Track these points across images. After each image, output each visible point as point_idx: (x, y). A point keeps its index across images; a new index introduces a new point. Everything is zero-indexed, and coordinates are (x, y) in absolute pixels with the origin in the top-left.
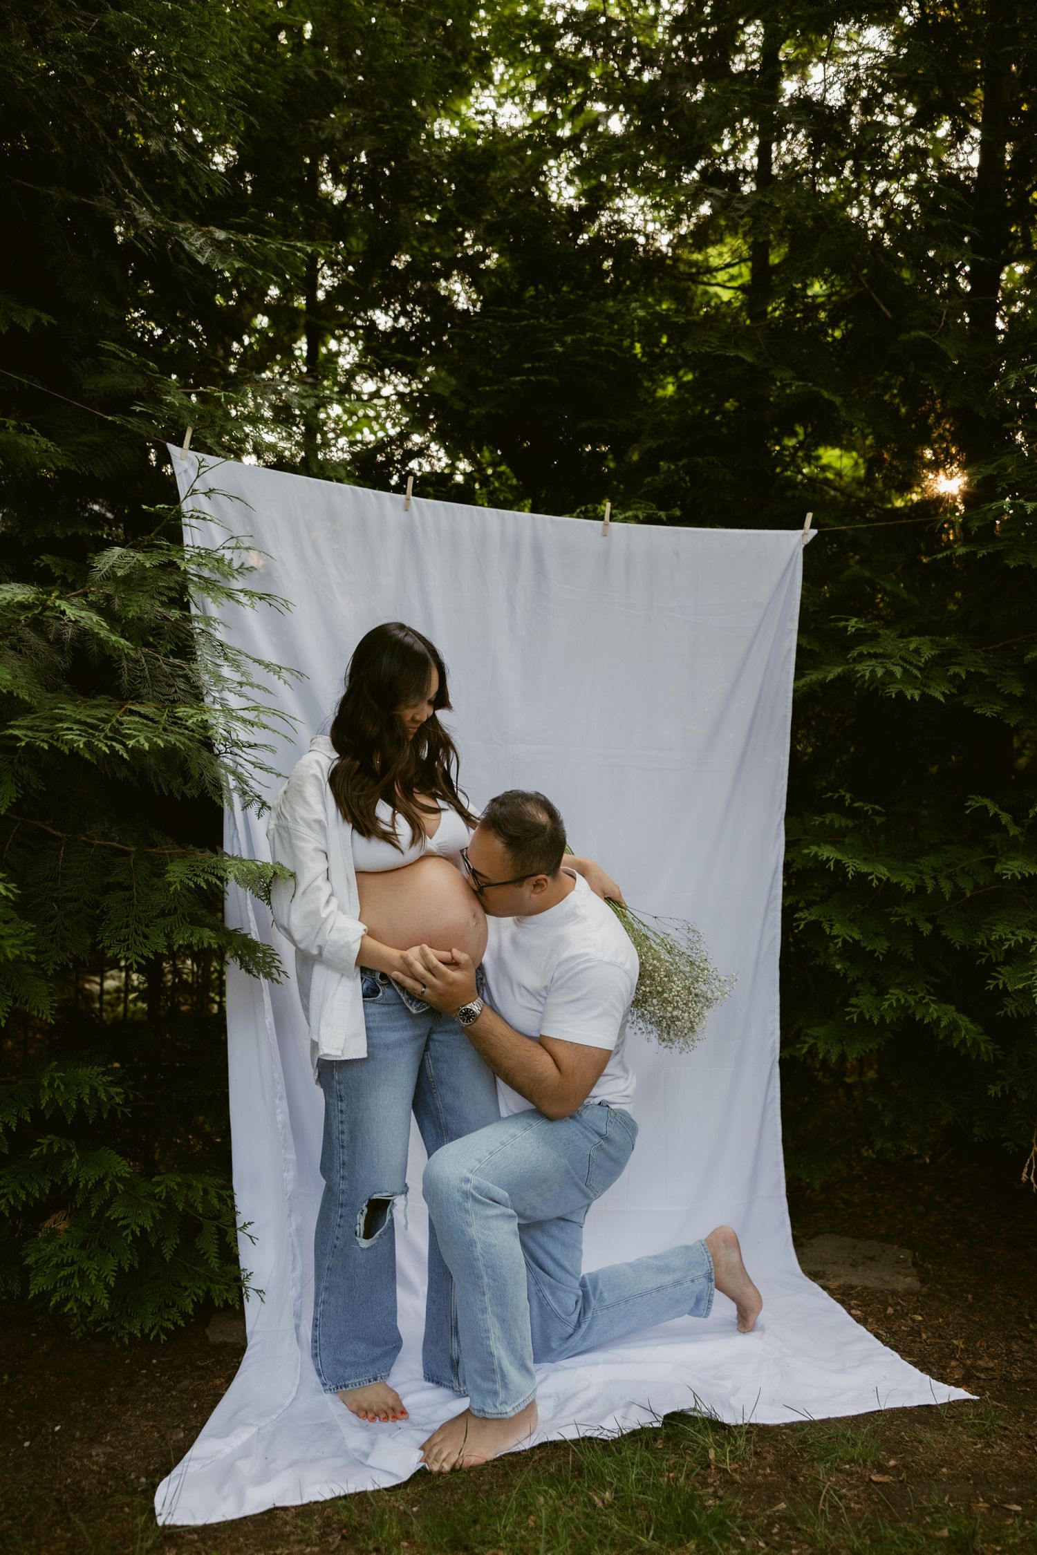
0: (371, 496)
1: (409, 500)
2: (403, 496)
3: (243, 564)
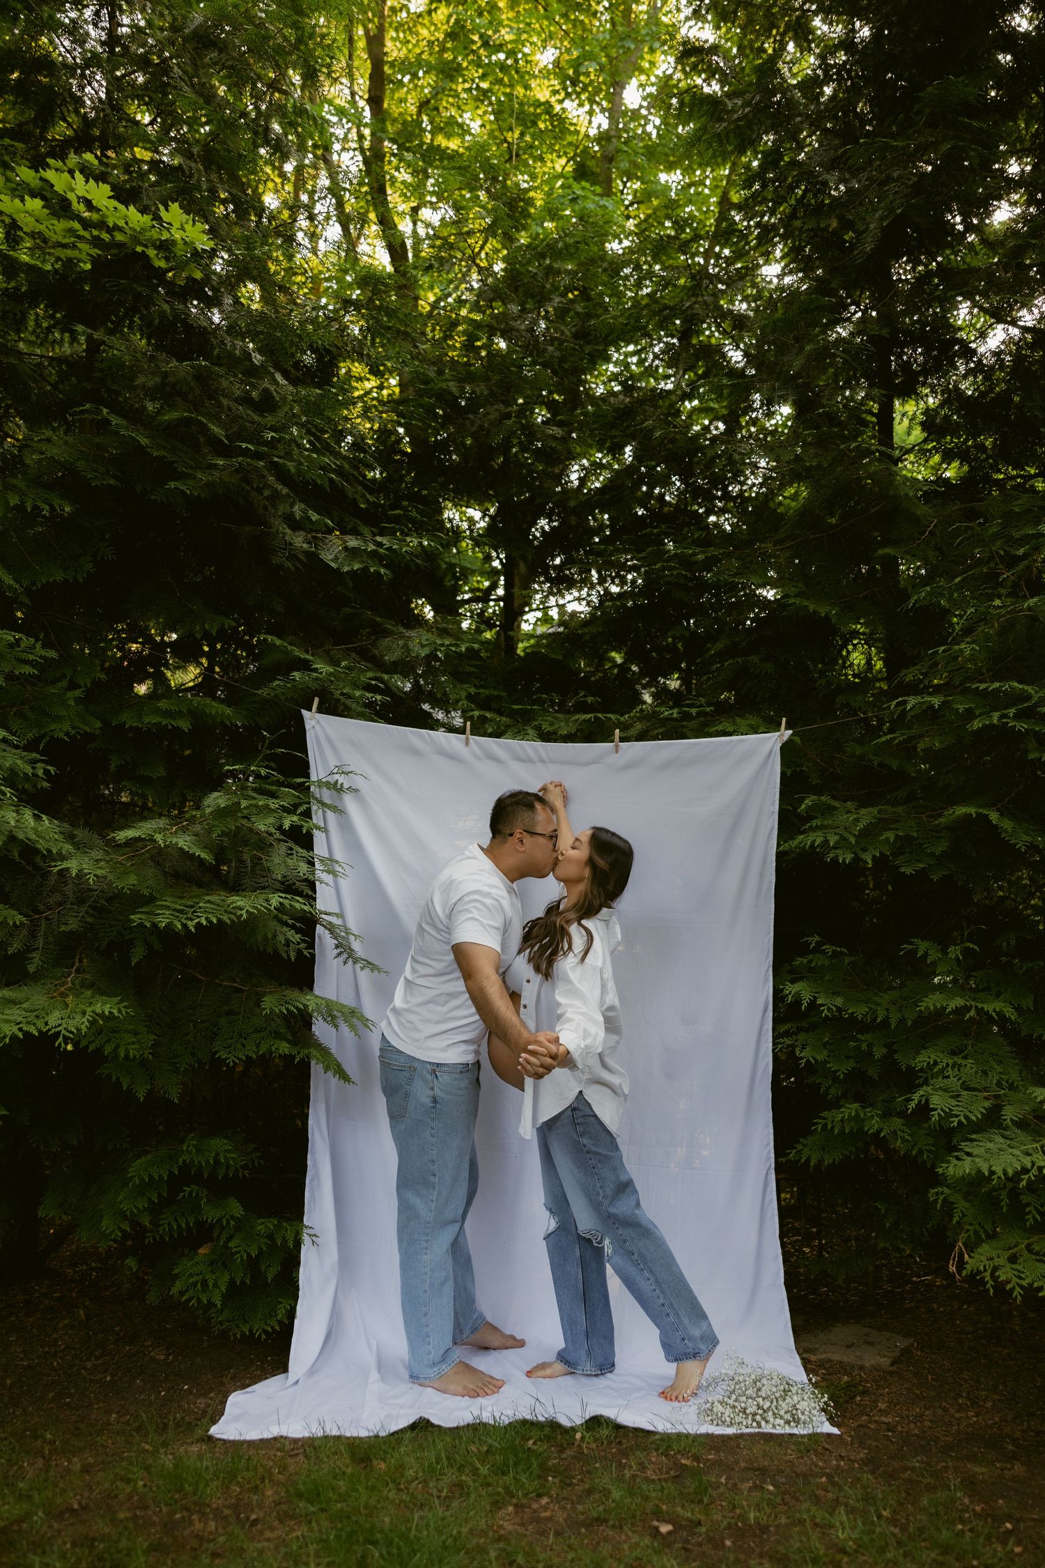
3: (351, 785)
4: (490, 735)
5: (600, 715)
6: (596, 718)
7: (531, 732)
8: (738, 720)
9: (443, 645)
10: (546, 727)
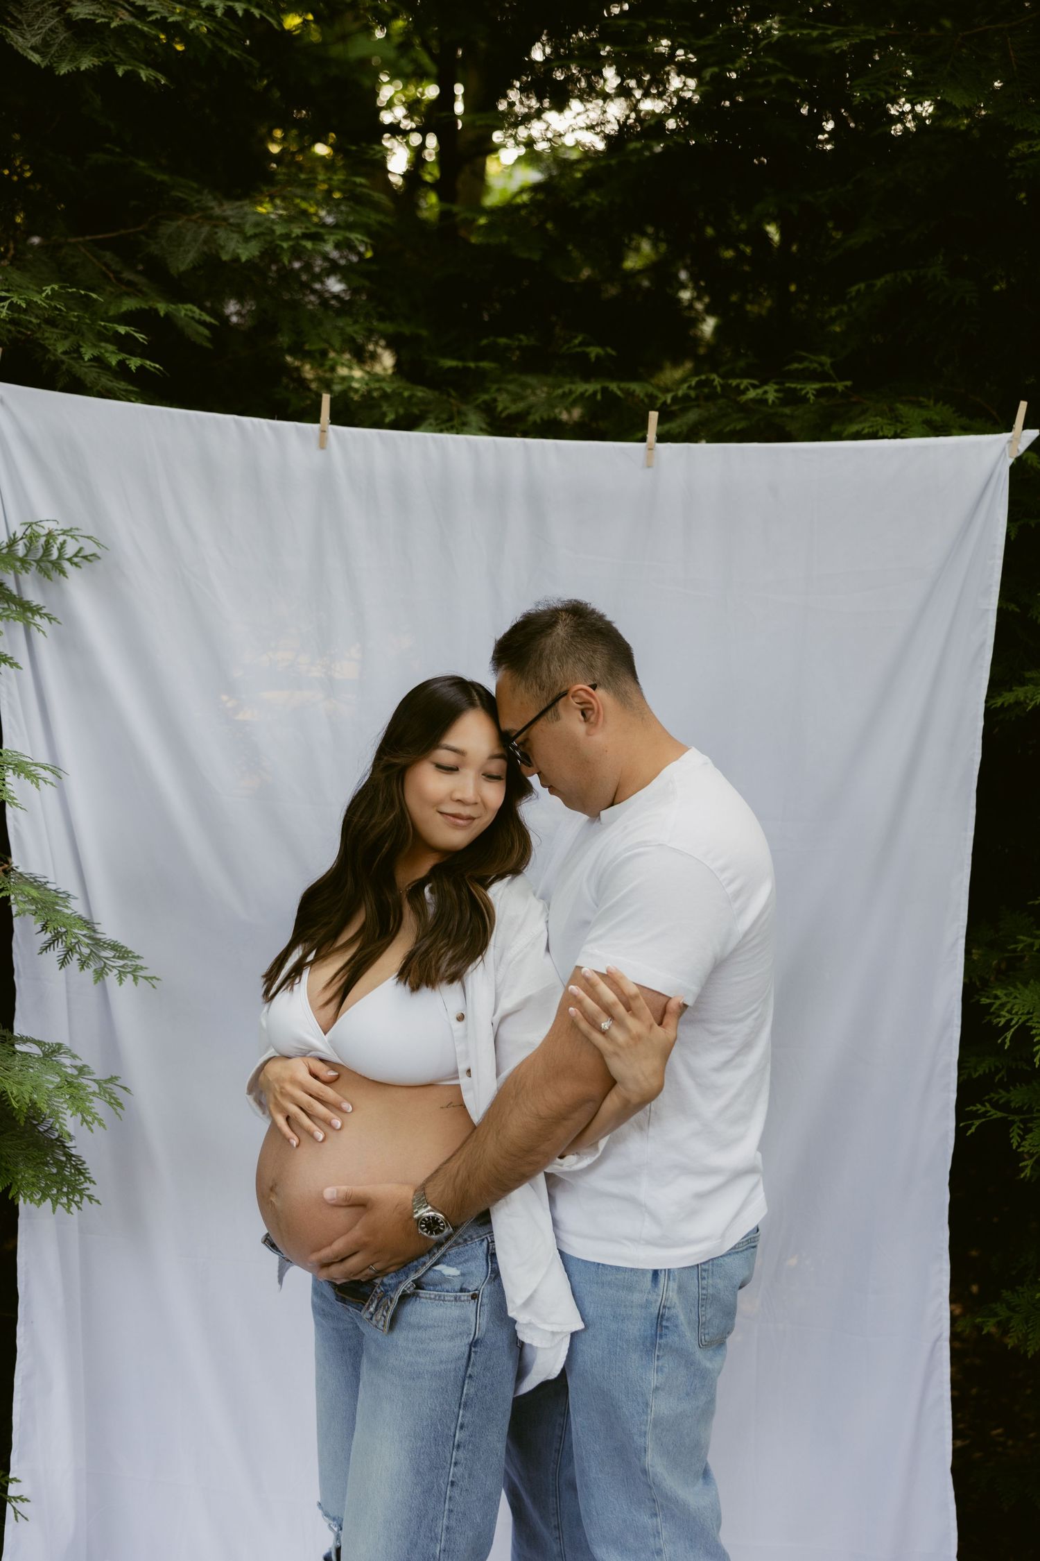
0: (266, 429)
1: (323, 431)
2: (316, 426)
3: (81, 549)
4: (395, 426)
5: (613, 386)
6: (605, 390)
7: (474, 418)
8: (902, 408)
9: (287, 237)
10: (506, 404)
